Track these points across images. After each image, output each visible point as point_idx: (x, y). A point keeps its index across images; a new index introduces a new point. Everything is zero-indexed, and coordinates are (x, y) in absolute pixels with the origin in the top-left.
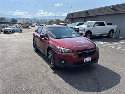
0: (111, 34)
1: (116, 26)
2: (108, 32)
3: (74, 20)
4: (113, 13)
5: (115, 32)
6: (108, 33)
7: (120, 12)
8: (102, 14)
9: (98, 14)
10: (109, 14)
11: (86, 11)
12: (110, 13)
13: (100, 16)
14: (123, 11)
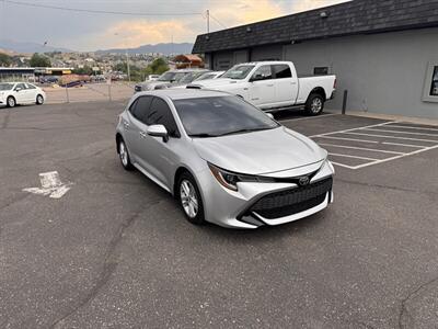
0: (316, 103)
1: (334, 77)
2: (303, 99)
3: (218, 60)
4: (326, 34)
5: (331, 98)
6: (304, 101)
7: (349, 31)
8: (296, 38)
9: (284, 37)
10: (314, 35)
13: (289, 43)
14: (359, 24)
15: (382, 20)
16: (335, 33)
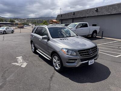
4: (97, 15)
7: (104, 14)
8: (87, 16)
9: (84, 16)
10: (93, 15)
11: (74, 13)
12: (95, 15)
13: (85, 17)
14: (107, 12)
15: (114, 11)
16: (99, 15)
